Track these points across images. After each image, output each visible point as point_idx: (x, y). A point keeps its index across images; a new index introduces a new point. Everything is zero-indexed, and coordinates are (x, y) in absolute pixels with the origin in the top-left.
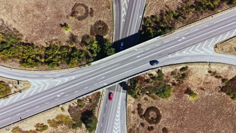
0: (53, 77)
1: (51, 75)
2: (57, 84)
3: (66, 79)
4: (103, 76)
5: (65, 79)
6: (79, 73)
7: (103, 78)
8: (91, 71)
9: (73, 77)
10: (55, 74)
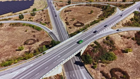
0: (9, 72)
1: (7, 71)
2: (14, 76)
3: (25, 69)
4: (58, 56)
5: (23, 69)
6: (36, 61)
7: (59, 57)
8: (47, 57)
9: (32, 65)
10: (12, 69)
